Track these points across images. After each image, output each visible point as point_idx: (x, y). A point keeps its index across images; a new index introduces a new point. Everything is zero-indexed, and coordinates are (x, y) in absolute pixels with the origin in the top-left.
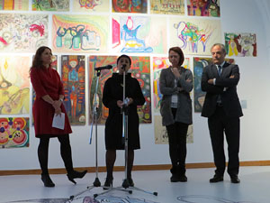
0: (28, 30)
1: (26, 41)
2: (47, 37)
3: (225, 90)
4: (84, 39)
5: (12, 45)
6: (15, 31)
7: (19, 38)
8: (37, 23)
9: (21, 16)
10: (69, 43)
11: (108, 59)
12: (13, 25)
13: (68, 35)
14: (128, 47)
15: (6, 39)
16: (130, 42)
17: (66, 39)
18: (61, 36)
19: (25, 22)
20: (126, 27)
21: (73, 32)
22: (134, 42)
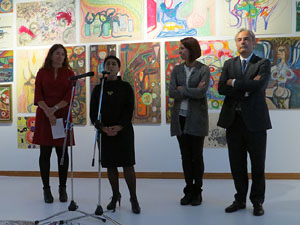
0: (54, 19)
1: (53, 31)
2: (74, 26)
3: (247, 95)
4: (115, 24)
5: (39, 37)
6: (42, 21)
7: (47, 29)
8: (64, 10)
9: (47, 3)
10: (98, 30)
11: (141, 47)
12: (39, 15)
13: (97, 22)
14: (166, 30)
15: (34, 31)
16: (169, 25)
17: (96, 27)
18: (89, 23)
19: (51, 11)
20: (163, 5)
21: (102, 17)
22: (173, 24)
